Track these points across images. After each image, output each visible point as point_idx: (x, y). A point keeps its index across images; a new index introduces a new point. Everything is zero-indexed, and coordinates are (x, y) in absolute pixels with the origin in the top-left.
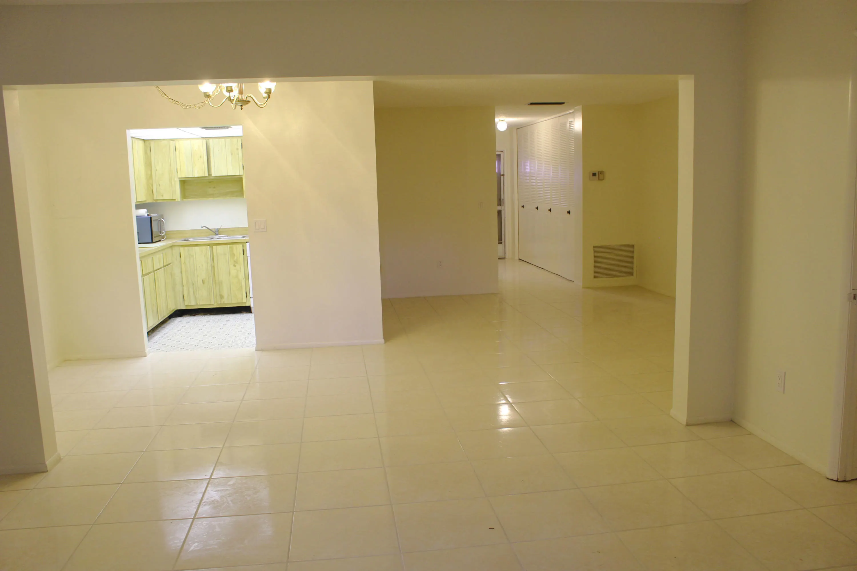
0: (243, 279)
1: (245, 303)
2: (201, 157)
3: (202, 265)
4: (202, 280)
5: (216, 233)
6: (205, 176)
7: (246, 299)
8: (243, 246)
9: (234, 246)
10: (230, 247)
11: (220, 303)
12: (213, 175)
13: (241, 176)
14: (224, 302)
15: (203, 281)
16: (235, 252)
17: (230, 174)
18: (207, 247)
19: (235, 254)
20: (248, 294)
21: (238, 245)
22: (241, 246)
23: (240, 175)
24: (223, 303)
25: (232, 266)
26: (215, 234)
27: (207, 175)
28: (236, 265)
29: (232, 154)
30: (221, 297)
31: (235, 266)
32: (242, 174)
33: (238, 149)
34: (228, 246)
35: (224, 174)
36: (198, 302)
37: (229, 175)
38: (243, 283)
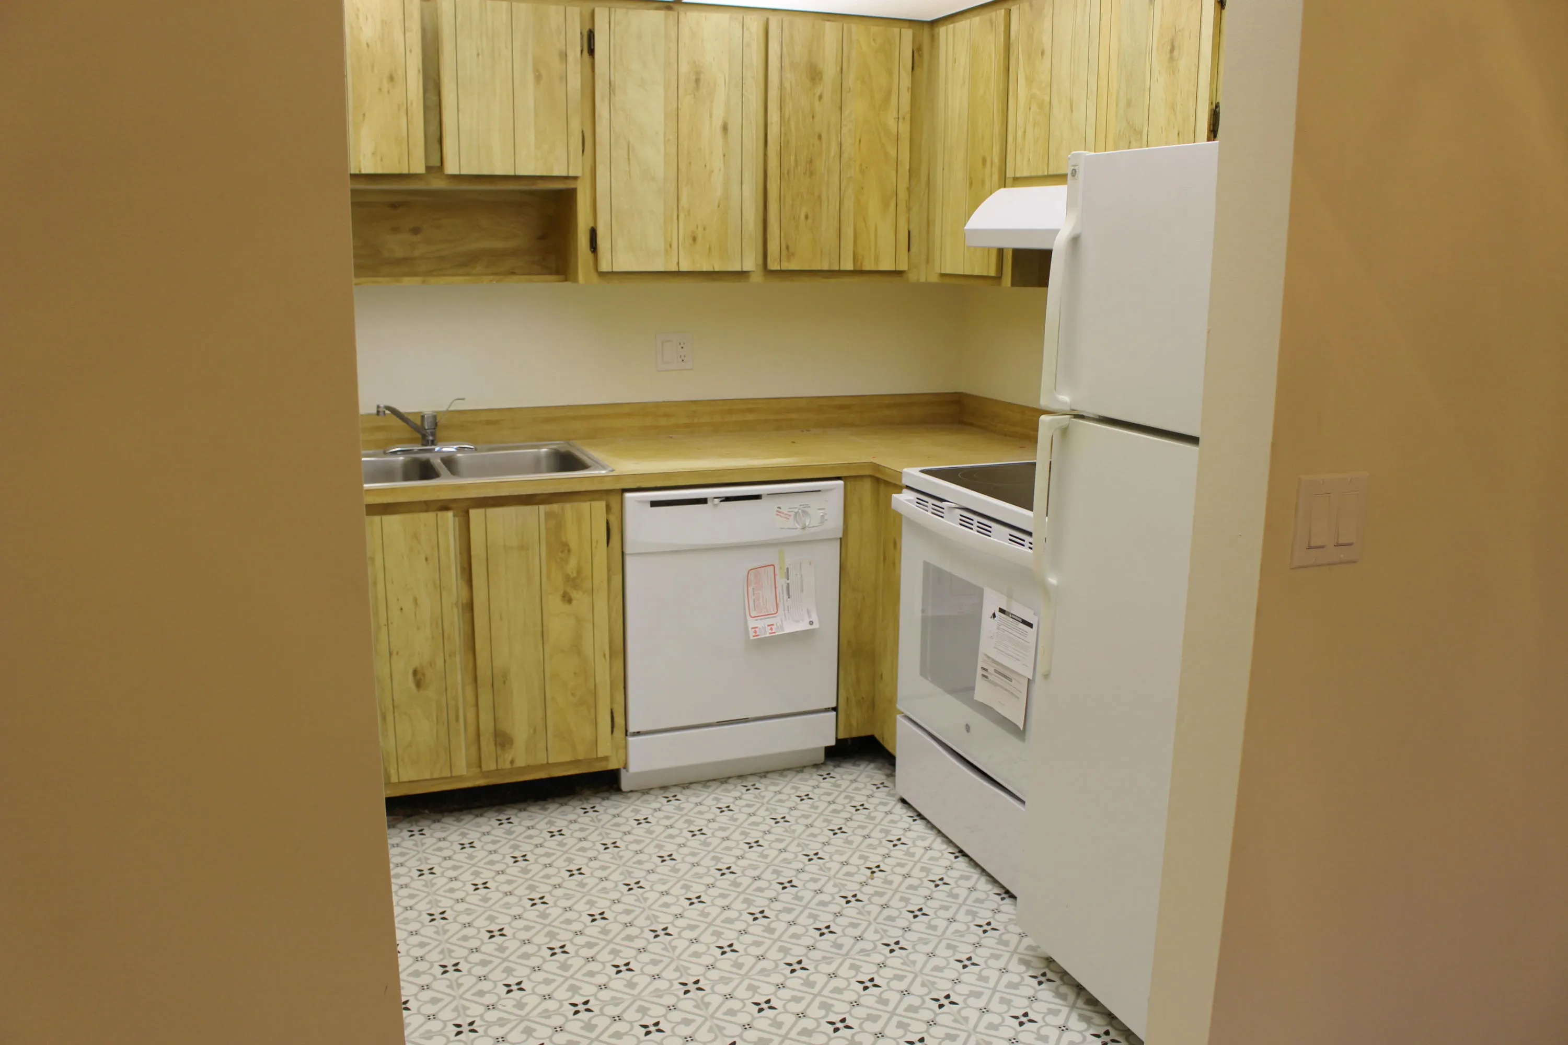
0: (604, 655)
1: (606, 759)
2: (391, 78)
3: (415, 601)
4: (415, 672)
5: (424, 436)
6: (413, 171)
7: (612, 738)
8: (608, 508)
9: (569, 510)
10: (548, 515)
11: (493, 767)
12: (451, 168)
13: (568, 181)
14: (512, 762)
15: (419, 678)
16: (571, 536)
17: (528, 167)
18: (440, 514)
19: (573, 545)
20: (619, 720)
21: (585, 506)
22: (600, 506)
23: (567, 178)
24: (508, 766)
25: (554, 603)
26: (419, 436)
27: (419, 167)
28: (574, 594)
29: (538, 78)
30: (503, 740)
31: (567, 599)
32: (579, 174)
33: (564, 56)
34: (542, 507)
35: (499, 169)
36: (393, 772)
37: (521, 172)
38: (603, 673)
